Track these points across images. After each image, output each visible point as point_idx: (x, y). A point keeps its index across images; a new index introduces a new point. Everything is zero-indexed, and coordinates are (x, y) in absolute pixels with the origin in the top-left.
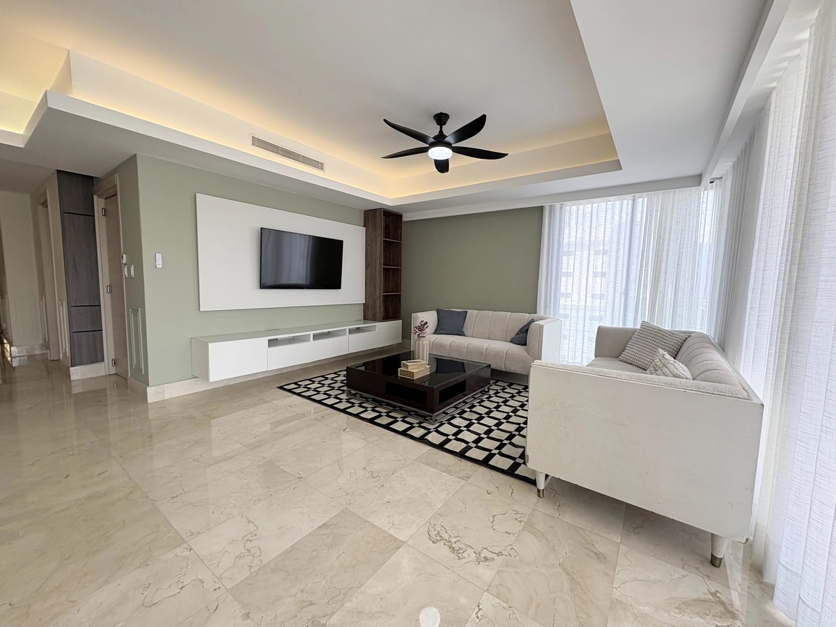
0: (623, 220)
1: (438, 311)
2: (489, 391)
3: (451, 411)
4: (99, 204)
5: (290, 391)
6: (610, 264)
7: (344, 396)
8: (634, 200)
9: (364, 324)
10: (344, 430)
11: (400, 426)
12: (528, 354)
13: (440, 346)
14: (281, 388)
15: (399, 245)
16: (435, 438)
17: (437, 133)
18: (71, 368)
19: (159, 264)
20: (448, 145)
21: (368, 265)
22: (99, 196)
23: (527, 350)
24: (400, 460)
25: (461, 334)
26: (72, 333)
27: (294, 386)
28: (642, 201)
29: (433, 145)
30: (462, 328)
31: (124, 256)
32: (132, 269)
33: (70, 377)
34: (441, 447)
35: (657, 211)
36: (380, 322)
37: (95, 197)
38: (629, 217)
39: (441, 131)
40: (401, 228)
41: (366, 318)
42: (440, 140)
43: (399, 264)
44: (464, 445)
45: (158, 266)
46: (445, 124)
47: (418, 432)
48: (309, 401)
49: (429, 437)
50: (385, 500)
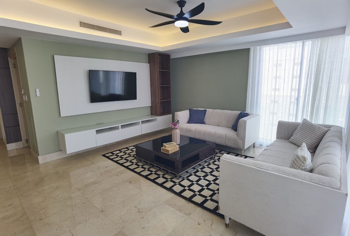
0: (297, 56)
1: (190, 110)
2: (215, 157)
3: (191, 170)
4: (11, 61)
5: (108, 157)
6: (288, 83)
7: (135, 161)
8: (303, 44)
9: (151, 117)
10: (130, 182)
11: (161, 180)
12: (238, 137)
13: (189, 131)
14: (104, 155)
15: (169, 73)
16: (178, 189)
17: (179, 12)
18: (7, 145)
19: (38, 94)
20: (186, 19)
21: (152, 85)
22: (11, 58)
23: (237, 135)
24: (155, 202)
25: (203, 122)
26: (5, 128)
27: (110, 154)
28: (308, 44)
29: (177, 19)
30: (203, 119)
31: (23, 90)
32: (26, 97)
33: (7, 149)
34: (179, 194)
35: (317, 50)
36: (160, 116)
37: (9, 58)
38: (300, 54)
39: (182, 11)
40: (169, 63)
41: (152, 114)
42: (181, 17)
43: (169, 84)
44: (192, 193)
45: (37, 95)
46: (184, 6)
47: (169, 185)
48: (116, 164)
49: (174, 188)
50: (142, 226)
